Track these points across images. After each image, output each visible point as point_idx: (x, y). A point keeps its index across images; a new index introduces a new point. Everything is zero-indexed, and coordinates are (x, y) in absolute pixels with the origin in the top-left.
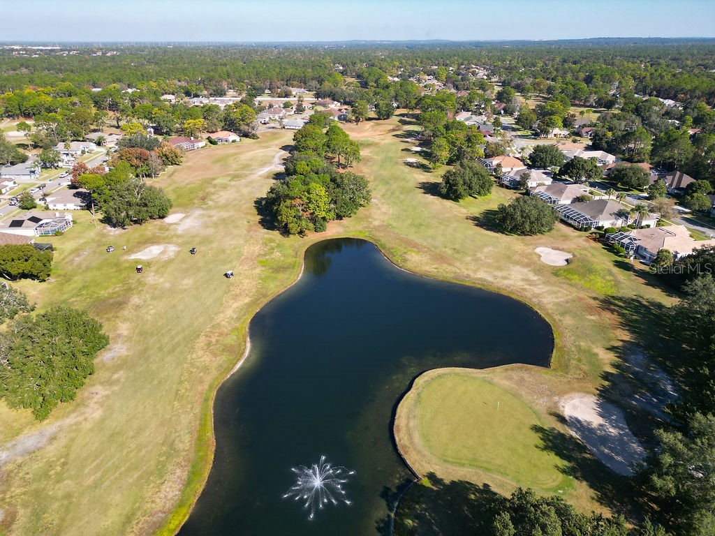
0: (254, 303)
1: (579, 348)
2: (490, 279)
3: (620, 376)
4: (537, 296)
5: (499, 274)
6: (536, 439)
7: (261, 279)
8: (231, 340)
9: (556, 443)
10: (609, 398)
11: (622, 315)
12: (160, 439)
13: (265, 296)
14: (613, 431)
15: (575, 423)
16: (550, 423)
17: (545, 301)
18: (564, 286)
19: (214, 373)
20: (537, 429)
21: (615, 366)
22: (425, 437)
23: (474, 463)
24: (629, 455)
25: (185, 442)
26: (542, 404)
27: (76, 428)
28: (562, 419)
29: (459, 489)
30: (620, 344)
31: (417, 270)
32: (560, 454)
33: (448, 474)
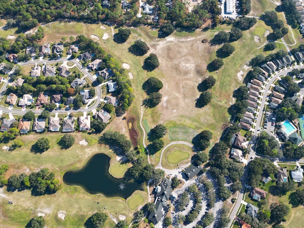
0: (86, 194)
1: (108, 152)
2: (88, 156)
3: (114, 151)
4: (95, 151)
5: (87, 154)
6: (121, 165)
7: (79, 193)
8: (97, 197)
9: (122, 163)
10: (118, 155)
11: (103, 143)
12: (113, 203)
13: (85, 192)
14: (122, 157)
15: (120, 160)
16: (120, 163)
17: (97, 151)
18: (93, 146)
19: (103, 198)
20: (120, 164)
21: (113, 150)
22: (119, 175)
23: (123, 172)
24: (124, 158)
25: (114, 200)
26: (117, 162)
27: (110, 212)
28: (119, 161)
29: (125, 174)
30: (109, 148)
31: (82, 166)
32: (124, 164)
33: (124, 174)
